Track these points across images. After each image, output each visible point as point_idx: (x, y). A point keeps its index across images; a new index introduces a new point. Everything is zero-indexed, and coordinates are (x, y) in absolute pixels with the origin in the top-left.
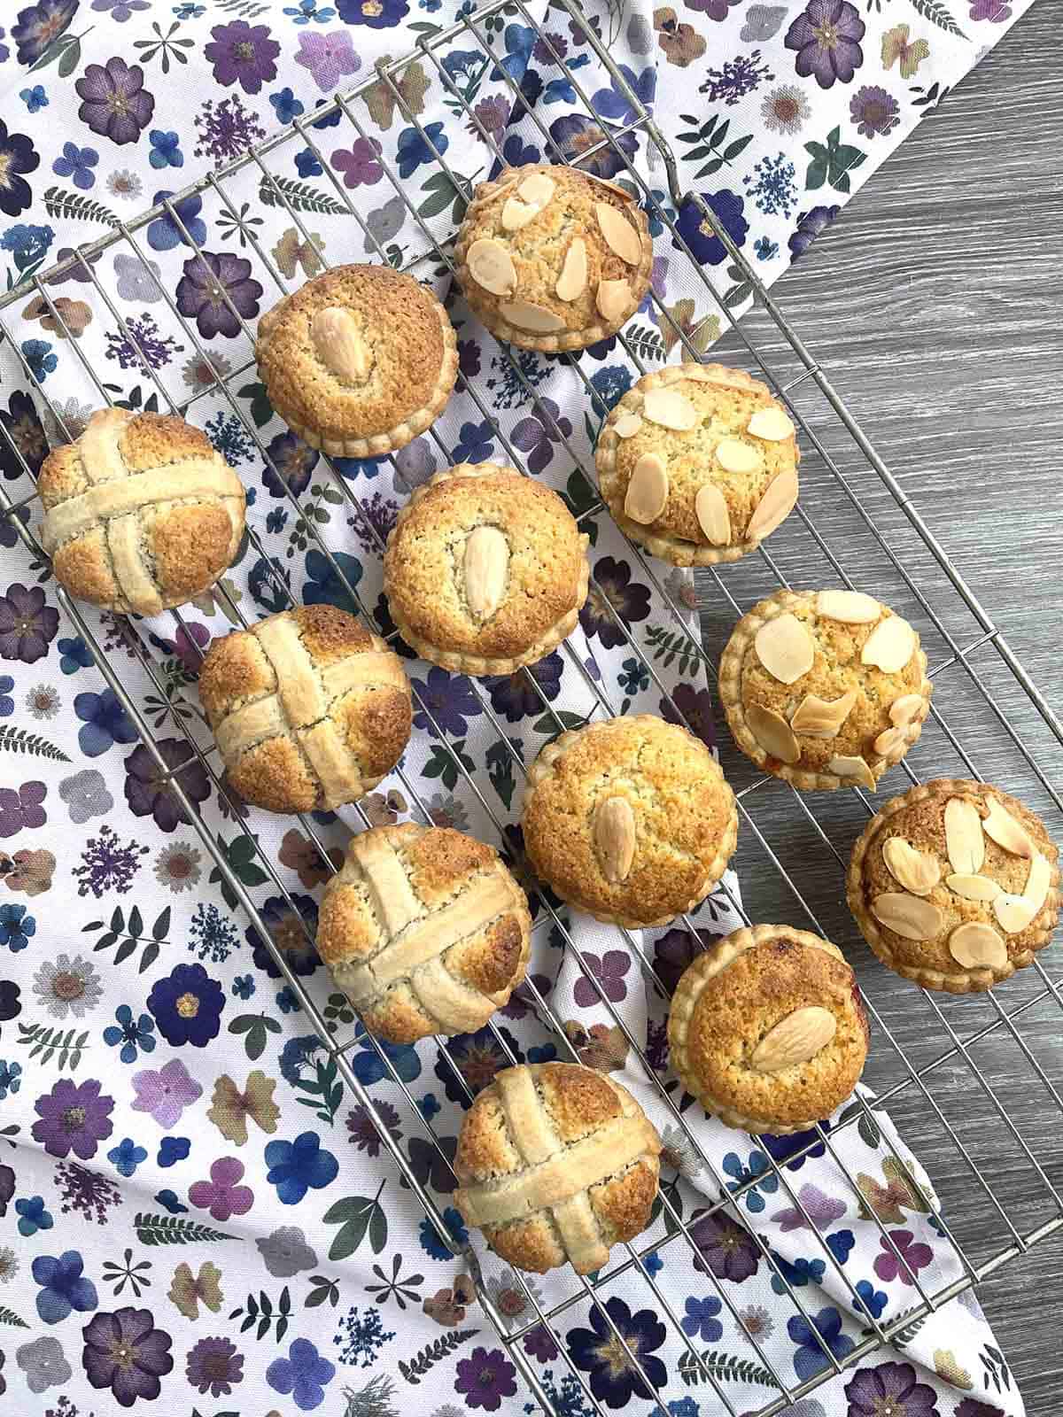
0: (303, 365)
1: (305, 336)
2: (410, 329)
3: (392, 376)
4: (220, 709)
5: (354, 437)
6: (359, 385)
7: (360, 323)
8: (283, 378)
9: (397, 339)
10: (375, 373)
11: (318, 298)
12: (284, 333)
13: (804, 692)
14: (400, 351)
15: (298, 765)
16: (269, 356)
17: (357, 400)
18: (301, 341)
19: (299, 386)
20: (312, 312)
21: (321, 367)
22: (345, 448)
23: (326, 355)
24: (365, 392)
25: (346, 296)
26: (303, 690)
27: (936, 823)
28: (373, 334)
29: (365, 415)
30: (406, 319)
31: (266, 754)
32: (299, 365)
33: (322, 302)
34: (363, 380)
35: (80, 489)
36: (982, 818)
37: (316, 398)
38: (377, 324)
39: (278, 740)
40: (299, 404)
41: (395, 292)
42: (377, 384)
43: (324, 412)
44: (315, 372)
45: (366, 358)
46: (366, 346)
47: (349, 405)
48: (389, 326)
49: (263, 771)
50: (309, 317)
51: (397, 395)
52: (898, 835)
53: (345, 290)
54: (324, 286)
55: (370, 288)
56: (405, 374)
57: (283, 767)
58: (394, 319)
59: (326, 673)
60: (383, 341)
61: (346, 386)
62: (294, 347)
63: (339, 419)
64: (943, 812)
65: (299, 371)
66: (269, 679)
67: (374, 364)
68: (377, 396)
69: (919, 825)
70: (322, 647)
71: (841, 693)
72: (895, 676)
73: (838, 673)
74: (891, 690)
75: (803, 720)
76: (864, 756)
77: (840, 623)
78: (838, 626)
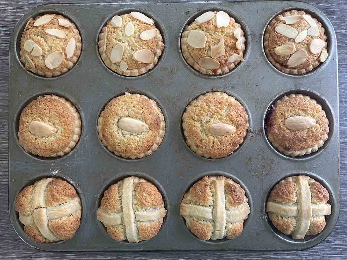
0: (40, 143)
1: (33, 137)
2: (52, 109)
3: (61, 123)
5: (69, 143)
7: (41, 120)
9: (52, 114)
10: (57, 126)
13: (209, 47)
14: (56, 115)
17: (60, 136)
21: (44, 138)
22: (70, 148)
23: (42, 135)
24: (59, 132)
25: (30, 118)
27: (279, 36)
28: (47, 119)
32: (38, 143)
34: (56, 130)
36: (285, 23)
37: (51, 146)
38: (44, 116)
40: (49, 151)
41: (40, 105)
42: (60, 128)
43: (56, 147)
45: (51, 125)
46: (48, 123)
47: (59, 139)
48: (47, 113)
50: (29, 132)
51: (66, 125)
52: (275, 48)
54: (24, 121)
55: (34, 110)
56: (63, 119)
58: (46, 110)
60: (50, 118)
61: (54, 136)
62: (33, 141)
63: (61, 144)
64: (277, 32)
67: (54, 124)
68: (63, 130)
69: (276, 41)
71: (219, 40)
72: (229, 27)
73: (214, 36)
74: (231, 31)
75: (214, 53)
76: (236, 53)
77: (206, 22)
78: (206, 24)
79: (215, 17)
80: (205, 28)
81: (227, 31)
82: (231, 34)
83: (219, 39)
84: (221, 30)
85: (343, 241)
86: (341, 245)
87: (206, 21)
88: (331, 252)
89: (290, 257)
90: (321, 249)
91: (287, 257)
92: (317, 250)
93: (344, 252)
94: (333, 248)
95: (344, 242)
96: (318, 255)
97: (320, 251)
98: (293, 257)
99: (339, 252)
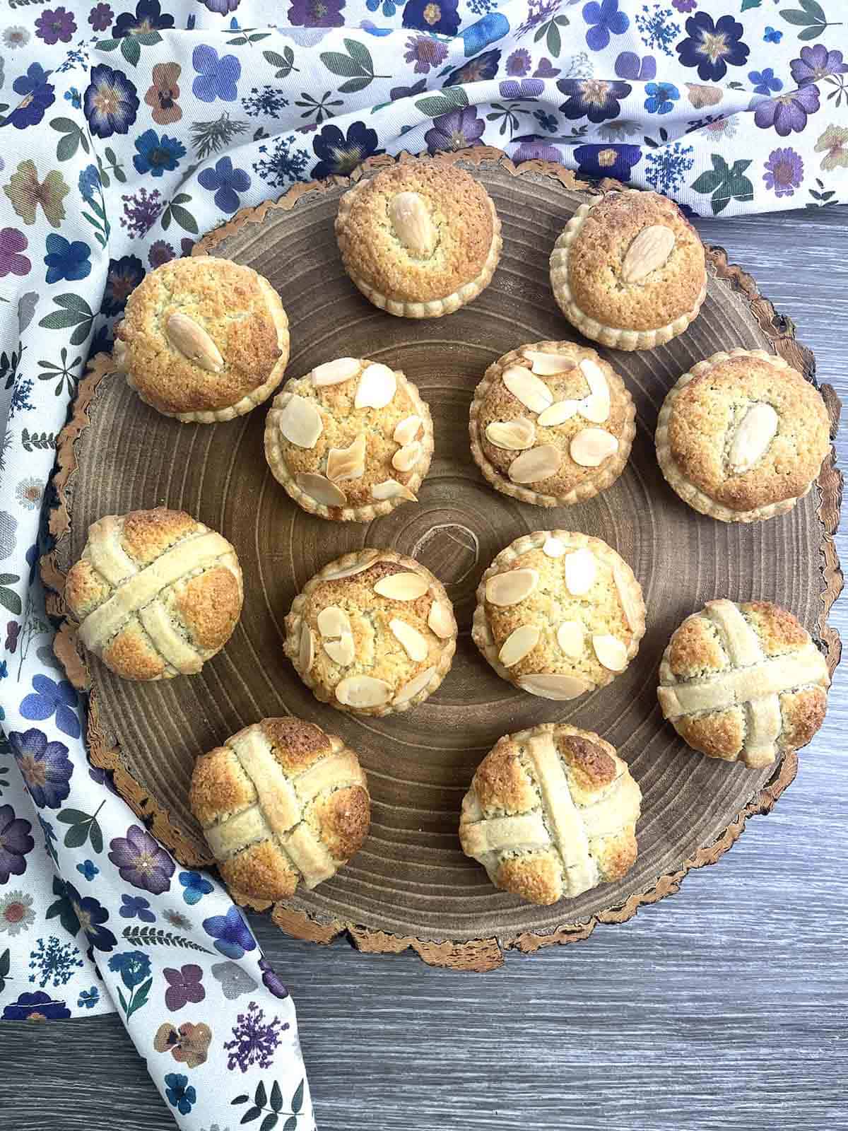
0: (380, 237)
1: (383, 214)
2: (470, 215)
3: (454, 253)
4: (211, 820)
6: (425, 258)
7: (431, 207)
8: (362, 247)
9: (460, 223)
10: (439, 249)
11: (395, 183)
12: (365, 210)
13: (326, 450)
14: (462, 234)
15: (281, 863)
16: (351, 228)
17: (422, 271)
18: (379, 217)
19: (376, 254)
20: (390, 194)
21: (396, 240)
23: (399, 231)
24: (430, 264)
26: (281, 803)
28: (440, 217)
29: (429, 284)
30: (467, 206)
31: (255, 858)
32: (377, 236)
33: (399, 187)
34: (429, 254)
35: (106, 594)
37: (390, 266)
38: (444, 209)
39: (263, 845)
40: (373, 269)
41: (459, 184)
42: (440, 259)
43: (395, 278)
44: (390, 243)
45: (434, 237)
46: (433, 227)
47: (417, 274)
48: (454, 212)
49: (253, 873)
50: (387, 199)
51: (456, 269)
53: (418, 179)
54: (400, 173)
55: (439, 180)
56: (464, 252)
57: (269, 867)
58: (458, 206)
59: (298, 783)
60: (448, 224)
61: (416, 257)
62: (374, 223)
63: (407, 284)
65: (377, 242)
66: (251, 794)
67: (439, 242)
68: (440, 268)
70: (292, 761)
71: (354, 437)
72: (389, 409)
73: (344, 424)
74: (391, 421)
75: (335, 470)
76: (394, 478)
77: (331, 386)
78: (331, 389)
79: (357, 378)
80: (328, 400)
81: (380, 418)
82: (389, 429)
83: (353, 434)
84: (364, 415)
85: (716, 1057)
86: (713, 1068)
87: (335, 382)
88: (683, 1088)
89: (571, 1097)
90: (657, 1076)
91: (566, 1097)
92: (646, 1080)
93: (719, 1089)
94: (691, 1076)
95: (719, 1060)
96: (649, 1093)
97: (656, 1082)
98: (583, 1097)
99: (709, 1086)
